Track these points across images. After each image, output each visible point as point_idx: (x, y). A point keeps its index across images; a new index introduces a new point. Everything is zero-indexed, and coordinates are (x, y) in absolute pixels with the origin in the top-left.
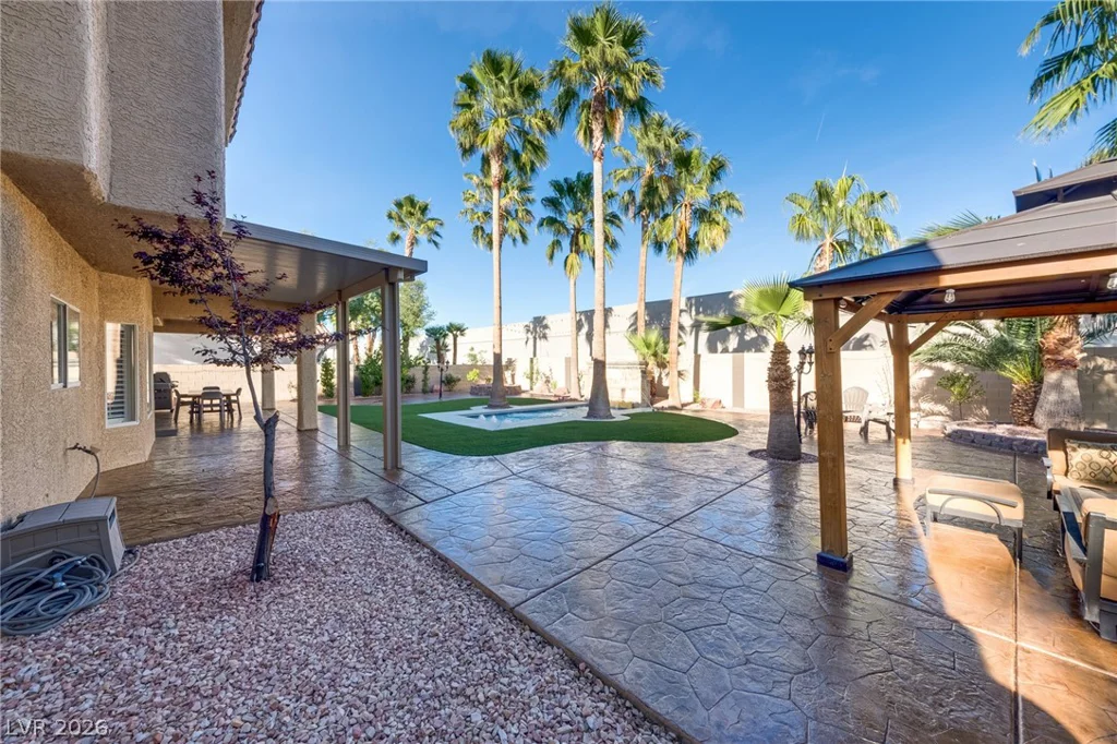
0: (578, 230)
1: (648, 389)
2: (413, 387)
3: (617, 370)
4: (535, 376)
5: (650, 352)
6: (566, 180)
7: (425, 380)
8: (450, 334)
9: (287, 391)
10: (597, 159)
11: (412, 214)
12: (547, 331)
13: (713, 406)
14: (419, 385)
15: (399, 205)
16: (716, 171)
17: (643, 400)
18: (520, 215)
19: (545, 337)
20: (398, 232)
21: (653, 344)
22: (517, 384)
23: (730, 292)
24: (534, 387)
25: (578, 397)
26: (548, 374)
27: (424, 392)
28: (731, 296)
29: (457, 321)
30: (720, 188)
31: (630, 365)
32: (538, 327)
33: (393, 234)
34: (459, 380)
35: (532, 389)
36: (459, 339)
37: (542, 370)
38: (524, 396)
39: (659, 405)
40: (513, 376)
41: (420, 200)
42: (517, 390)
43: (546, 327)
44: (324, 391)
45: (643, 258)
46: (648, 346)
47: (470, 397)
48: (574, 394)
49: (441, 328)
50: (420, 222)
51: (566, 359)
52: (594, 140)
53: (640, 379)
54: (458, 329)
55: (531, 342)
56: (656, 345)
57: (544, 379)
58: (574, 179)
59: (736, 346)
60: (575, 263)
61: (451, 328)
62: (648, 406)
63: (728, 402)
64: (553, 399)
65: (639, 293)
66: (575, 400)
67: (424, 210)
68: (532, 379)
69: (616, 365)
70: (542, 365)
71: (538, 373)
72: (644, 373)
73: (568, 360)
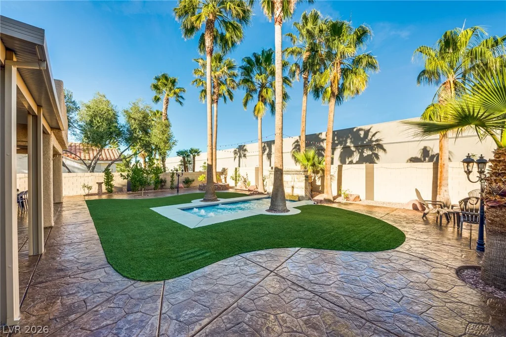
0: (263, 86)
1: (309, 188)
2: (165, 185)
3: (289, 175)
4: (238, 178)
5: (310, 164)
6: (254, 54)
7: (172, 181)
8: (192, 155)
9: (82, 190)
10: (278, 23)
11: (166, 85)
12: (246, 153)
13: (355, 200)
14: (168, 184)
15: (158, 79)
16: (361, 37)
17: (306, 195)
18: (228, 83)
19: (245, 156)
20: (159, 96)
21: (312, 159)
22: (228, 183)
23: (354, 128)
24: (238, 185)
25: (263, 192)
26: (245, 177)
27: (172, 188)
28: (355, 130)
29: (195, 148)
30: (363, 50)
31: (297, 172)
32: (241, 151)
33: (156, 97)
34: (193, 181)
35: (236, 186)
36: (197, 158)
37: (242, 174)
38: (231, 191)
39: (316, 198)
40: (225, 178)
41: (171, 77)
42: (227, 187)
43: (245, 150)
44: (107, 189)
45: (304, 104)
46: (308, 160)
47: (198, 192)
48: (260, 190)
49: (186, 151)
50: (171, 90)
51: (256, 168)
52: (275, 10)
53: (304, 182)
54: (196, 152)
55: (237, 159)
56: (313, 158)
57: (243, 180)
58: (260, 53)
59: (358, 160)
60: (261, 107)
61: (192, 151)
62: (310, 199)
63: (363, 196)
64: (247, 193)
65: (302, 127)
66: (262, 194)
67: (174, 82)
68: (236, 180)
69: (289, 172)
70: (242, 172)
71: (239, 177)
72: (307, 177)
73: (257, 169)
